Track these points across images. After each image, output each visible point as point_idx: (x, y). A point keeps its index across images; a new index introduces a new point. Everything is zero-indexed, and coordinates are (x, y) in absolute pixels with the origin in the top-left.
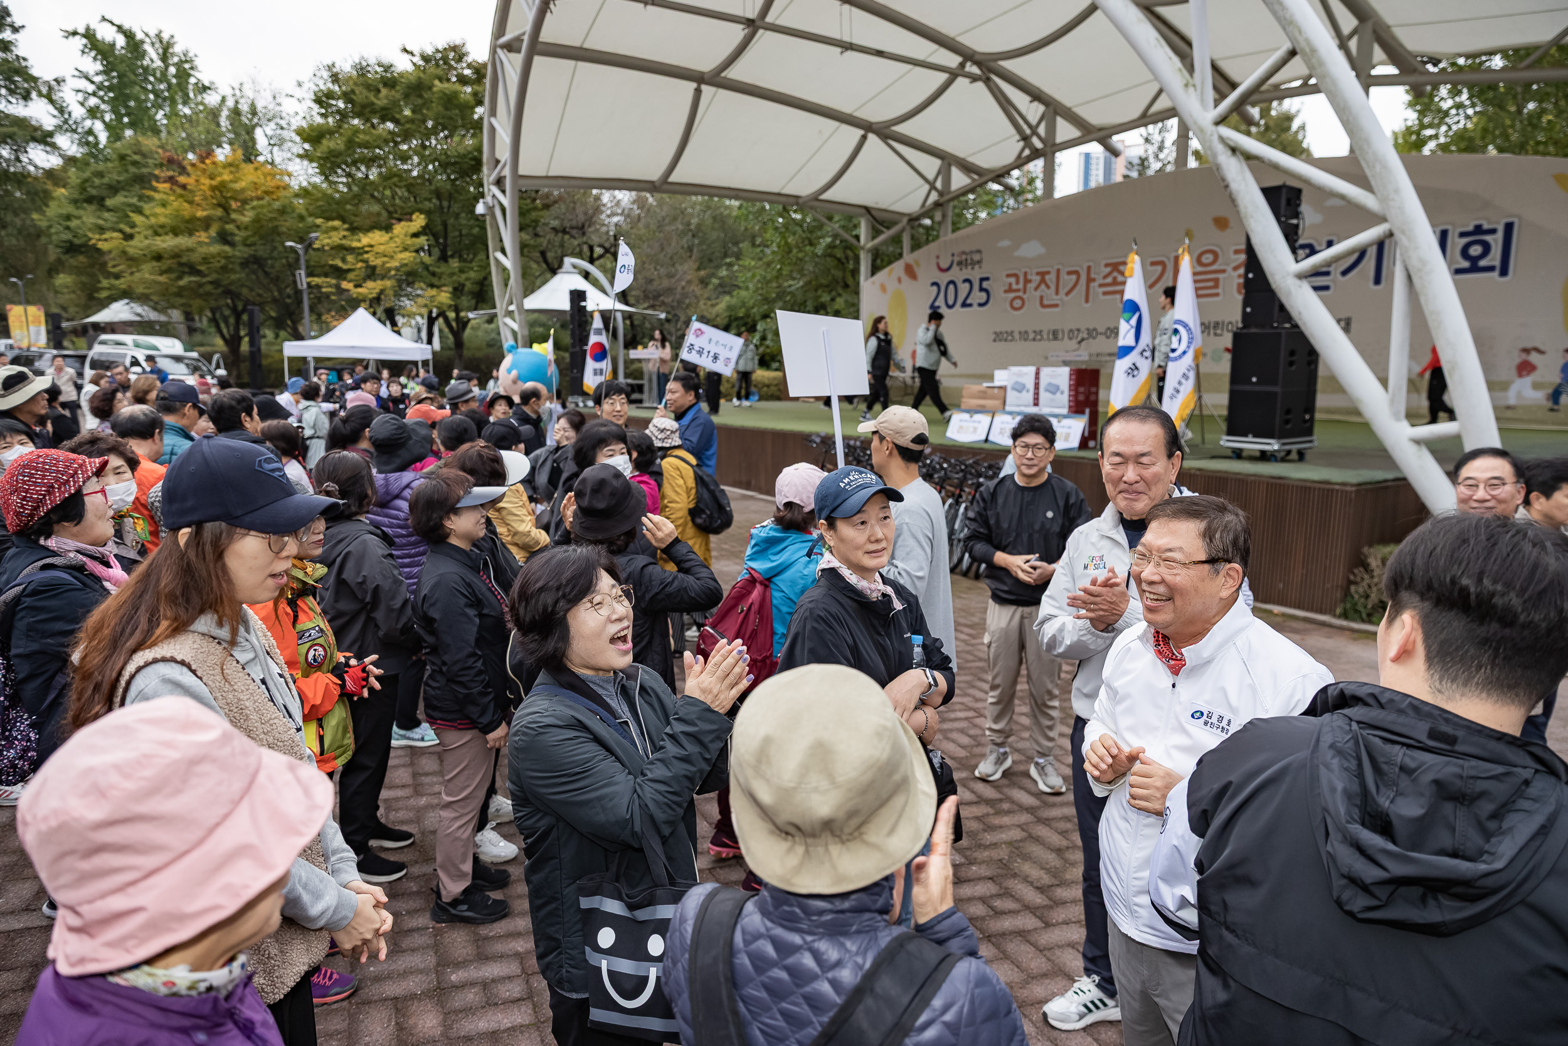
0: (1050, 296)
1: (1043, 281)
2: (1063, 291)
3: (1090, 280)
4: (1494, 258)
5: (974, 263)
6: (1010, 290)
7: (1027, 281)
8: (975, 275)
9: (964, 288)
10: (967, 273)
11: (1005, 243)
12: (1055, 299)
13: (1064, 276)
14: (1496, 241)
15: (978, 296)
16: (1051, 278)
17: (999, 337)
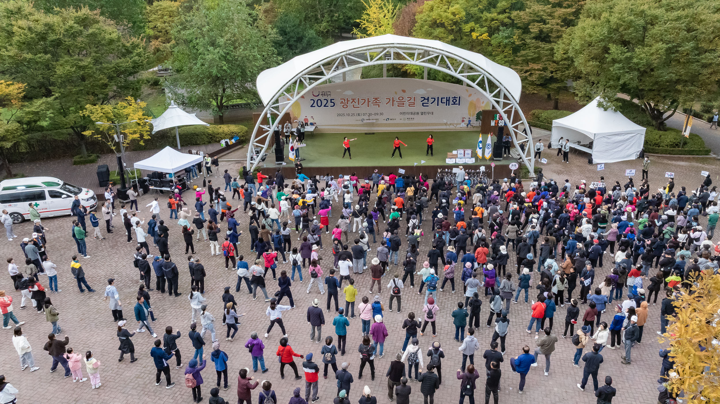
0: (356, 105)
1: (353, 101)
2: (360, 104)
3: (369, 102)
4: (457, 102)
5: (328, 95)
6: (342, 103)
7: (348, 101)
8: (329, 98)
9: (324, 102)
10: (326, 97)
11: (340, 90)
12: (358, 106)
13: (360, 100)
14: (458, 99)
15: (330, 104)
16: (356, 101)
17: (339, 115)
